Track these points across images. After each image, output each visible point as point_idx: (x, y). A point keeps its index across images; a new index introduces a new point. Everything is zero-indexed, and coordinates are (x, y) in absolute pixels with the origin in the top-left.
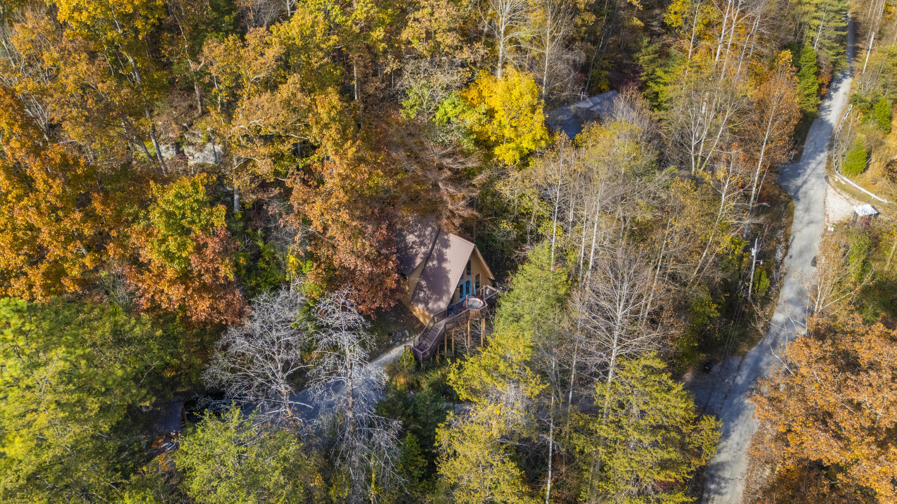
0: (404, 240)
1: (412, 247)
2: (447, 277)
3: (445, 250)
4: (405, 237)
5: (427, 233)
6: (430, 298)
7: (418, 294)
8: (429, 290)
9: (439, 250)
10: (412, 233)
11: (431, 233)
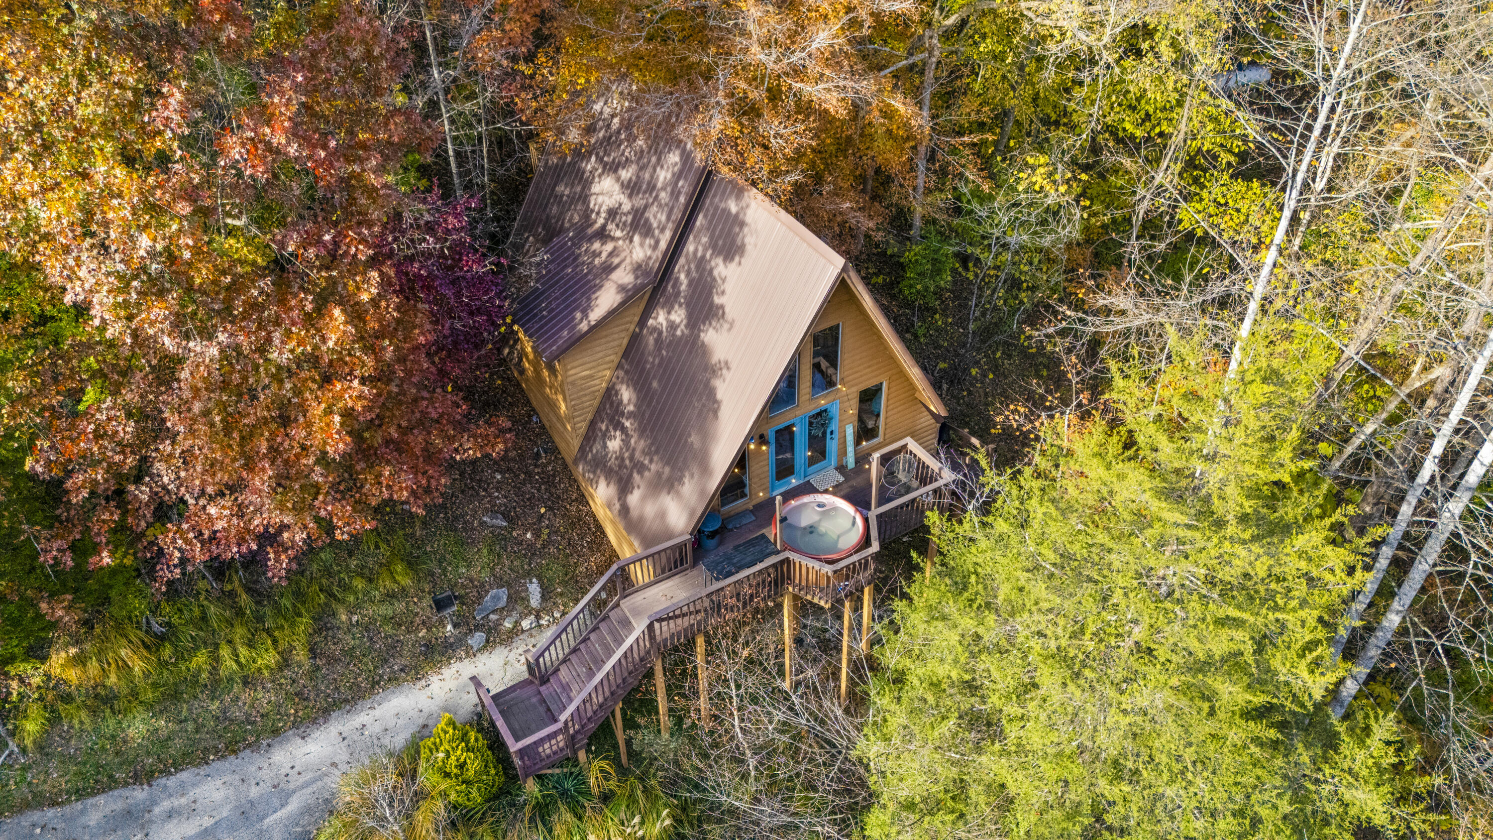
0: (584, 198)
1: (603, 235)
2: (711, 393)
3: (720, 268)
4: (587, 184)
5: (663, 176)
6: (641, 468)
7: (605, 436)
8: (642, 431)
9: (701, 263)
10: (613, 168)
11: (678, 177)
